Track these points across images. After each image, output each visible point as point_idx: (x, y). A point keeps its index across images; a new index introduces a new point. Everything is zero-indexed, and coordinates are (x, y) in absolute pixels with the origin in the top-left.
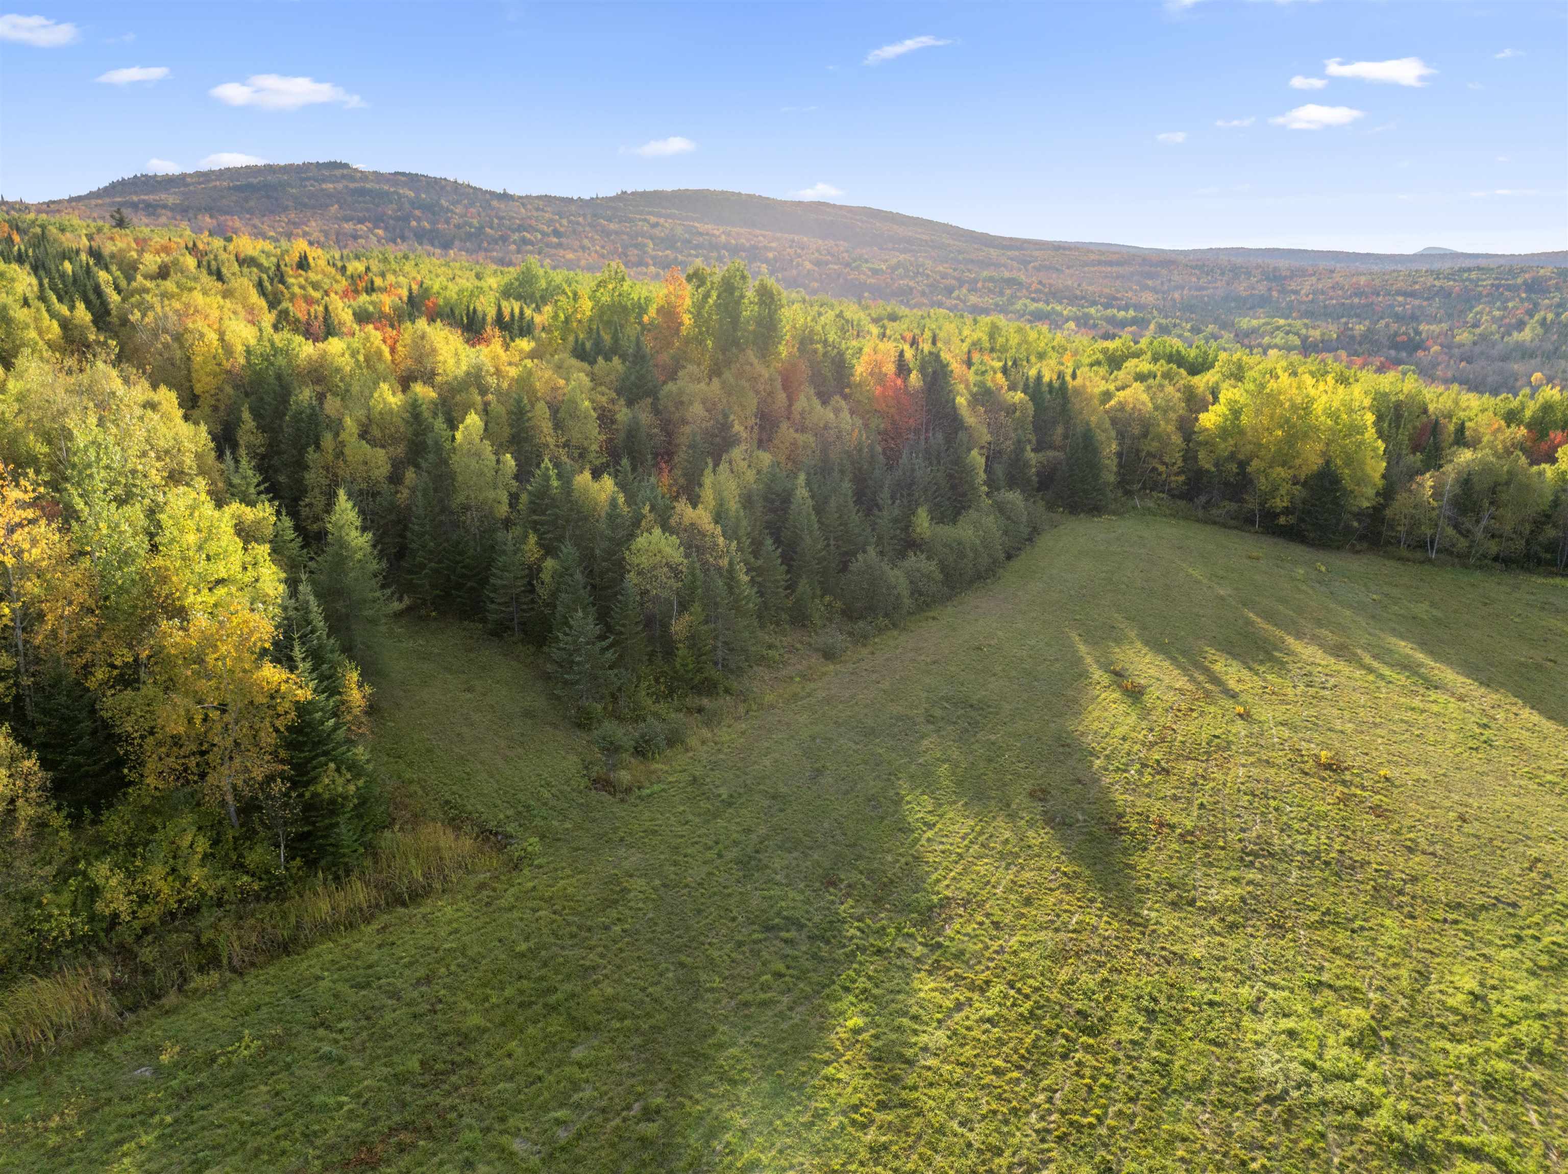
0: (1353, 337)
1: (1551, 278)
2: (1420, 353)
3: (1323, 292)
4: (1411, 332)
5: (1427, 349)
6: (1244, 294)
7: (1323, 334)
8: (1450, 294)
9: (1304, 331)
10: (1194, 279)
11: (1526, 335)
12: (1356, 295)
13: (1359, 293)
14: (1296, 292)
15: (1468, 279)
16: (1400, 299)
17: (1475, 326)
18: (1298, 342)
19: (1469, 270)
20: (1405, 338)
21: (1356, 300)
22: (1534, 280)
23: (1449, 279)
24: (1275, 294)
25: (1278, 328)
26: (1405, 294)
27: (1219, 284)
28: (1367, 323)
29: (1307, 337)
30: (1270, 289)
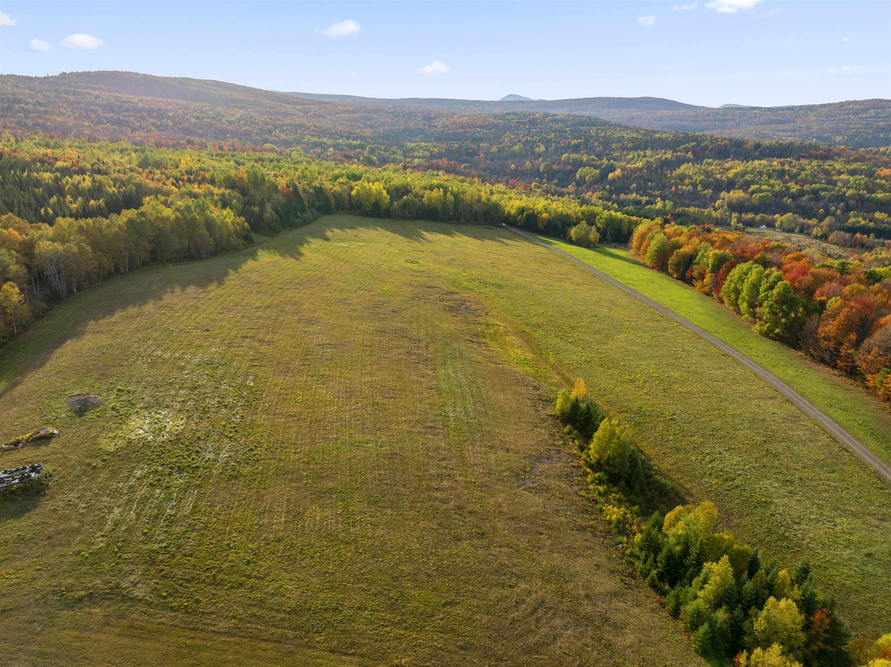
0: (452, 151)
1: (540, 118)
2: (476, 157)
3: (447, 126)
4: (476, 147)
5: (478, 155)
6: (413, 128)
7: (439, 150)
8: (499, 127)
9: (431, 149)
10: (390, 120)
11: (516, 148)
12: (461, 127)
13: (462, 127)
14: (436, 126)
15: (508, 119)
16: (478, 129)
17: (501, 144)
18: (428, 154)
19: (510, 114)
20: (471, 150)
21: (460, 131)
22: (533, 119)
23: (500, 119)
24: (426, 127)
25: (421, 148)
26: (481, 127)
27: (402, 122)
28: (460, 143)
29: (432, 151)
30: (425, 125)
